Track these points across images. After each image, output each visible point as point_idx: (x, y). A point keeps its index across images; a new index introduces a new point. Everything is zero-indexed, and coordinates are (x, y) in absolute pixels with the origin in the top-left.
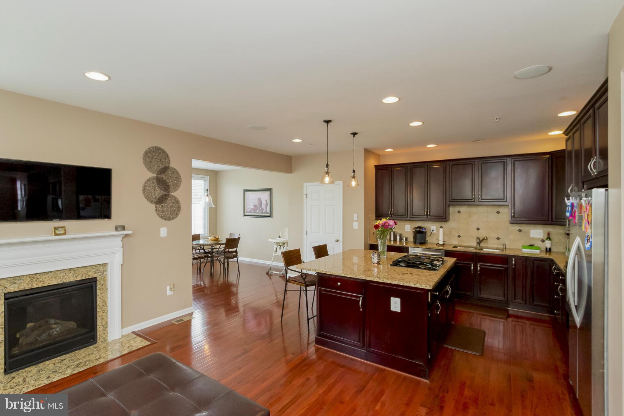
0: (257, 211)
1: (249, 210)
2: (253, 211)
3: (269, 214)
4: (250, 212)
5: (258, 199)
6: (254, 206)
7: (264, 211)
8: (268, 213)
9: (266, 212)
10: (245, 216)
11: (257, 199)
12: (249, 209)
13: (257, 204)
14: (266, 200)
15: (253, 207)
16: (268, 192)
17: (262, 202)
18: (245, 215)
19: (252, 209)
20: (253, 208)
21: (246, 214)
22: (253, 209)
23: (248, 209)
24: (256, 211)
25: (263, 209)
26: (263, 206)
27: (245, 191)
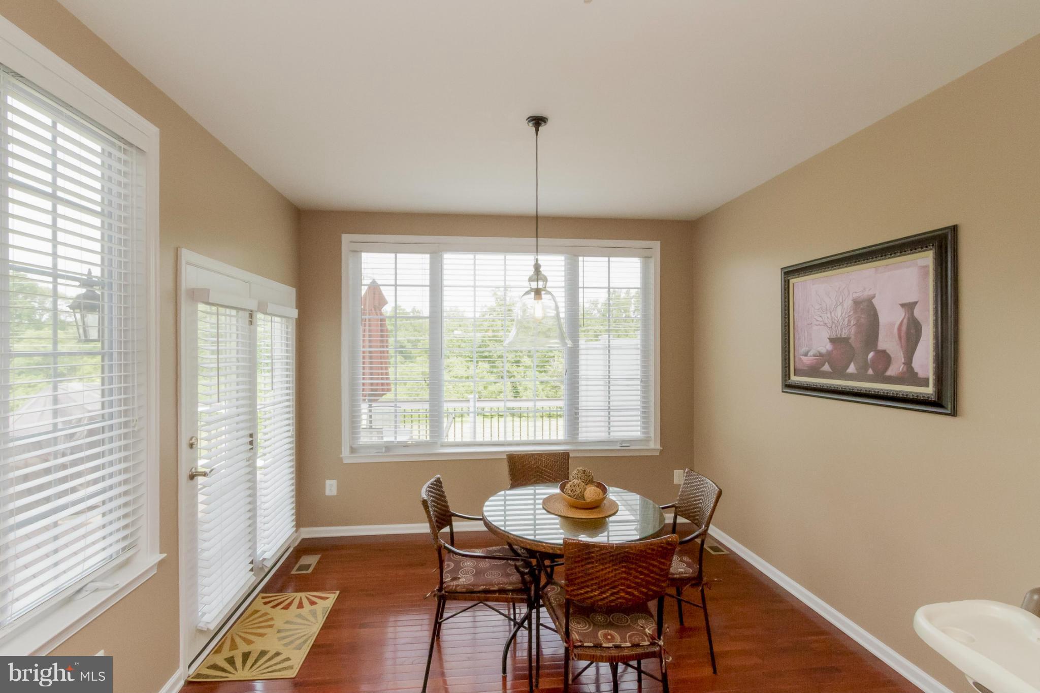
0: (852, 369)
1: (807, 360)
2: (826, 368)
3: (929, 391)
4: (814, 371)
5: (857, 303)
6: (832, 340)
7: (896, 368)
8: (927, 385)
9: (910, 377)
10: (789, 387)
11: (849, 303)
12: (806, 355)
13: (848, 331)
14: (909, 307)
15: (829, 347)
16: (927, 258)
17: (883, 319)
18: (788, 382)
19: (821, 355)
20: (829, 353)
21: (795, 379)
22: (823, 358)
23: (803, 358)
24: (848, 366)
25: (885, 358)
26: (889, 342)
27: (790, 273)
